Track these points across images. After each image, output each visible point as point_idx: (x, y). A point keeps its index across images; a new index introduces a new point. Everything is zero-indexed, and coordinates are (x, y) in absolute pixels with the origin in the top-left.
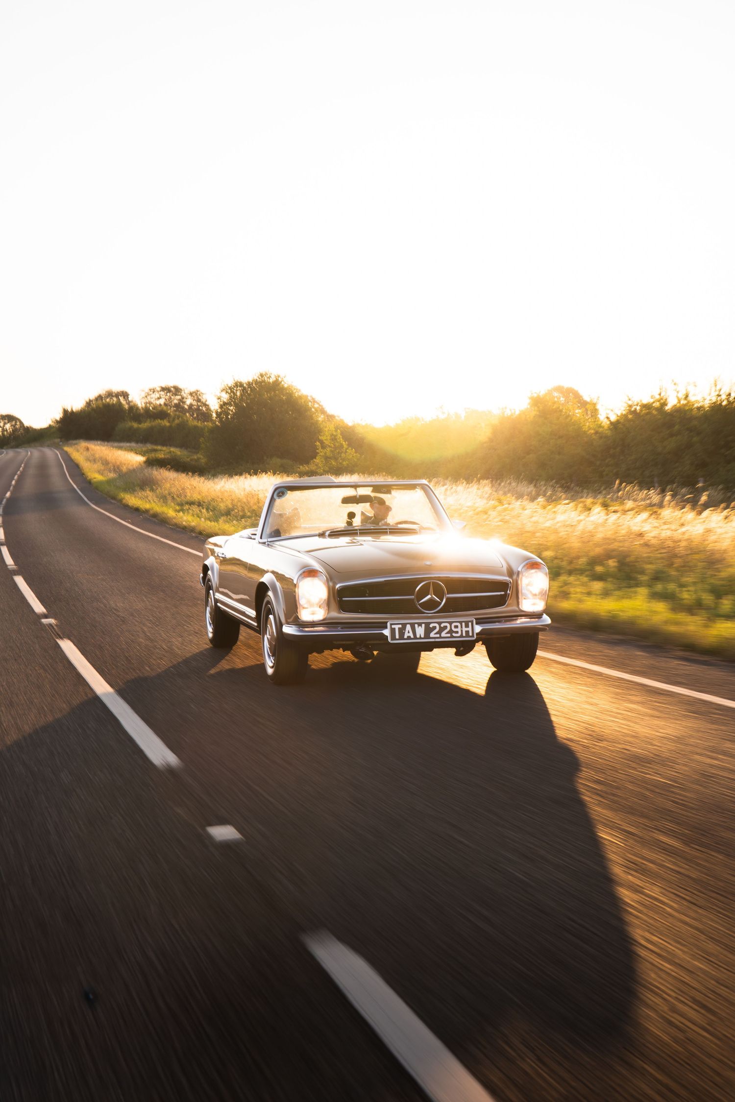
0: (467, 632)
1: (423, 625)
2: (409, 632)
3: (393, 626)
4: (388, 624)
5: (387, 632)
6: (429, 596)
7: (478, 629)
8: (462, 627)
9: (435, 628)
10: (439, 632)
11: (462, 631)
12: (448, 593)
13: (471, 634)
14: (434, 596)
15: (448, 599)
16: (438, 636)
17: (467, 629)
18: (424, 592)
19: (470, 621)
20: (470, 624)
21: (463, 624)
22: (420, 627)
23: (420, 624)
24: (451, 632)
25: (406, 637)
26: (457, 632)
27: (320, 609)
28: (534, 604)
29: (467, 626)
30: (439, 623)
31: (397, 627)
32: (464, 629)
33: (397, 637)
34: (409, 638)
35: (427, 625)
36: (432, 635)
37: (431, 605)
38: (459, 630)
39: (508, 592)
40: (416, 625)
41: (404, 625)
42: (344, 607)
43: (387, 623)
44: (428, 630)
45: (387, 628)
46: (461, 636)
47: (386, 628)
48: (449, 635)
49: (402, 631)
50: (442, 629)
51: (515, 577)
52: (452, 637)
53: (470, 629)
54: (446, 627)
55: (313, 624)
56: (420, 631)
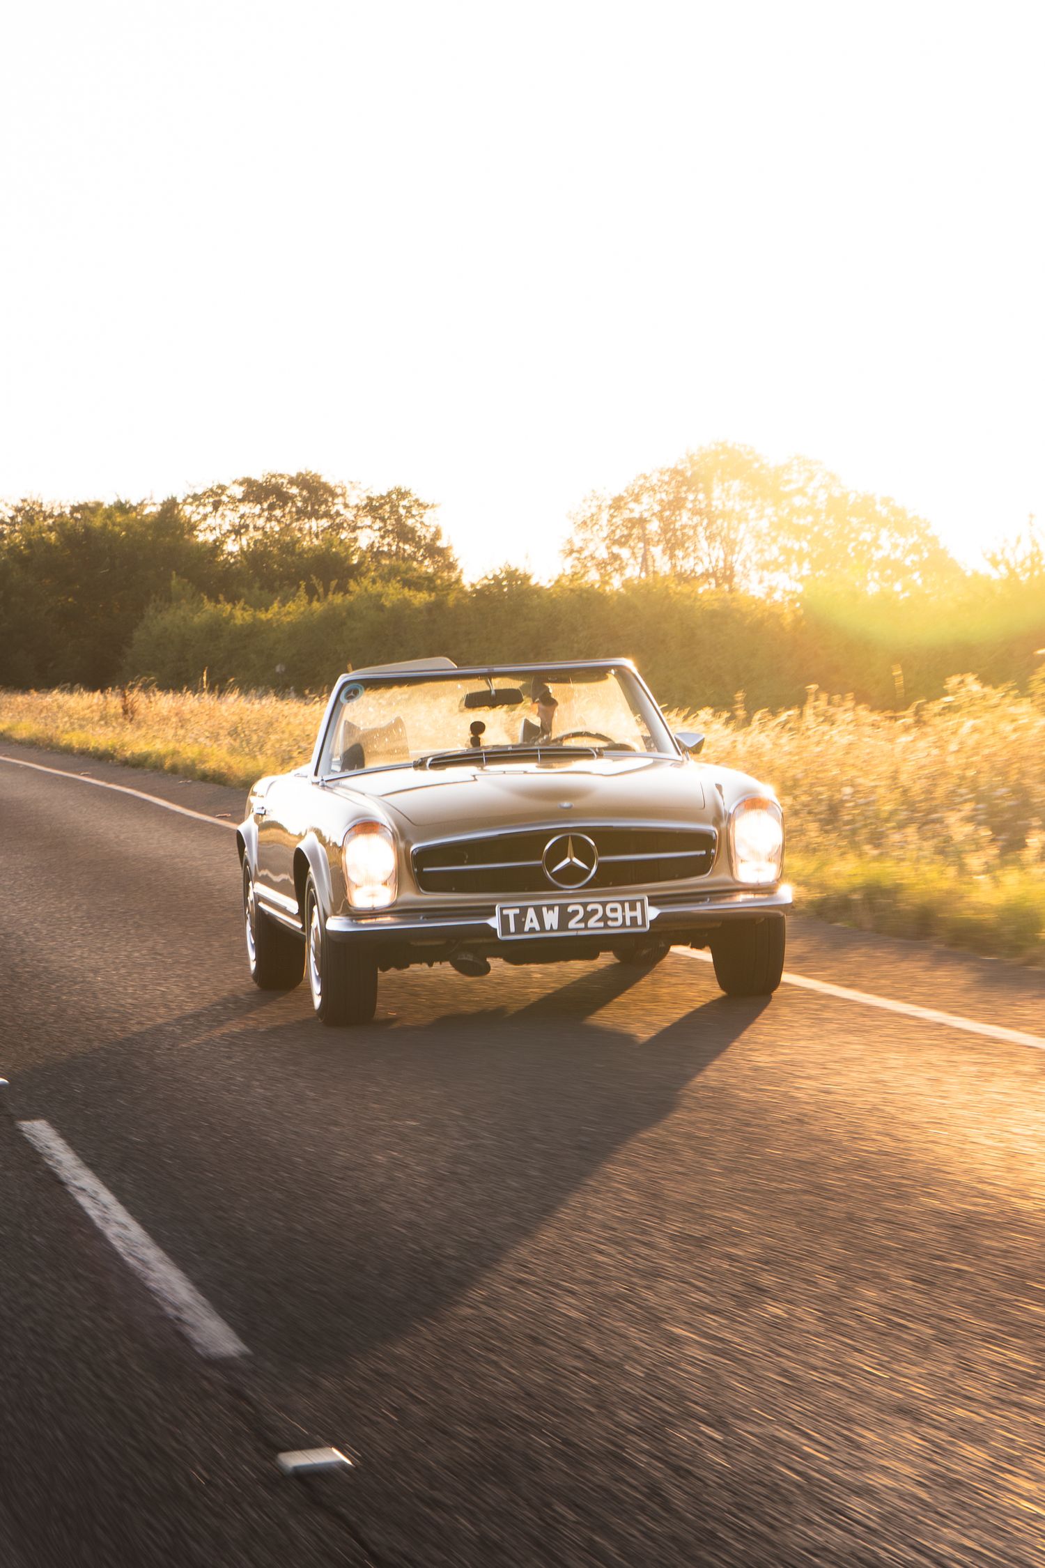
0: (634, 919)
1: (556, 909)
2: (532, 921)
3: (505, 912)
4: (497, 909)
5: (494, 922)
6: (567, 861)
7: (653, 913)
8: (623, 910)
9: (576, 913)
10: (585, 919)
11: (624, 917)
12: (601, 854)
13: (640, 922)
14: (575, 860)
15: (600, 865)
16: (582, 925)
17: (633, 914)
18: (558, 852)
19: (639, 900)
20: (638, 905)
21: (627, 905)
22: (550, 912)
23: (550, 907)
24: (604, 918)
25: (526, 929)
26: (616, 919)
27: (384, 887)
28: (758, 870)
29: (633, 908)
30: (585, 905)
31: (511, 913)
32: (629, 914)
33: (512, 929)
34: (532, 930)
35: (563, 908)
36: (572, 924)
37: (571, 875)
38: (619, 915)
39: (713, 851)
40: (544, 909)
41: (524, 910)
42: (425, 882)
43: (494, 907)
44: (565, 917)
45: (495, 915)
46: (624, 925)
47: (493, 914)
48: (601, 924)
49: (520, 920)
50: (588, 915)
51: (723, 825)
52: (606, 926)
53: (638, 913)
54: (595, 912)
55: (374, 913)
56: (551, 919)
